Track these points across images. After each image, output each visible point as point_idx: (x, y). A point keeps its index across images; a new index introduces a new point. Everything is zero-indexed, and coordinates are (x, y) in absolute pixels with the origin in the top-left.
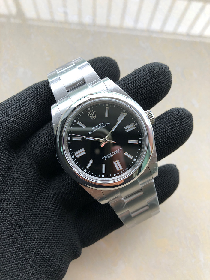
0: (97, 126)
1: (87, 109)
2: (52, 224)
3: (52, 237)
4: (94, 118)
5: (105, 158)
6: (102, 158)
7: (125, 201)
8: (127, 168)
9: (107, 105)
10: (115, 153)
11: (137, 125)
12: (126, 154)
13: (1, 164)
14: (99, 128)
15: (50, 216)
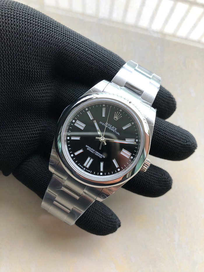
0: (110, 126)
1: (120, 109)
2: (20, 139)
3: (9, 145)
4: (116, 119)
5: (89, 148)
6: (86, 146)
7: (63, 187)
8: (90, 172)
9: (133, 123)
10: (97, 154)
11: (132, 157)
12: (102, 164)
13: (39, 71)
14: (110, 128)
15: (26, 134)
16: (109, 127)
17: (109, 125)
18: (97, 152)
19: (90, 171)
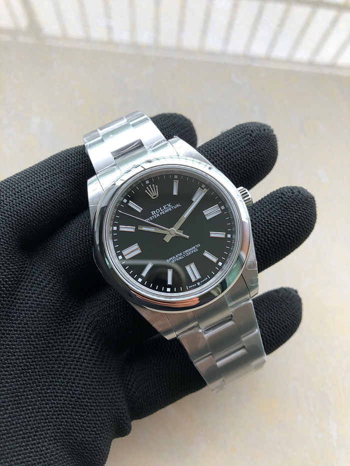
0: (160, 209)
1: (144, 182)
4: (156, 196)
5: (173, 259)
8: (208, 277)
9: (176, 177)
10: (188, 252)
11: (223, 208)
12: (207, 254)
13: (6, 273)
14: (163, 212)
15: (82, 360)
16: (160, 211)
17: (158, 211)
18: (186, 251)
19: (206, 278)
